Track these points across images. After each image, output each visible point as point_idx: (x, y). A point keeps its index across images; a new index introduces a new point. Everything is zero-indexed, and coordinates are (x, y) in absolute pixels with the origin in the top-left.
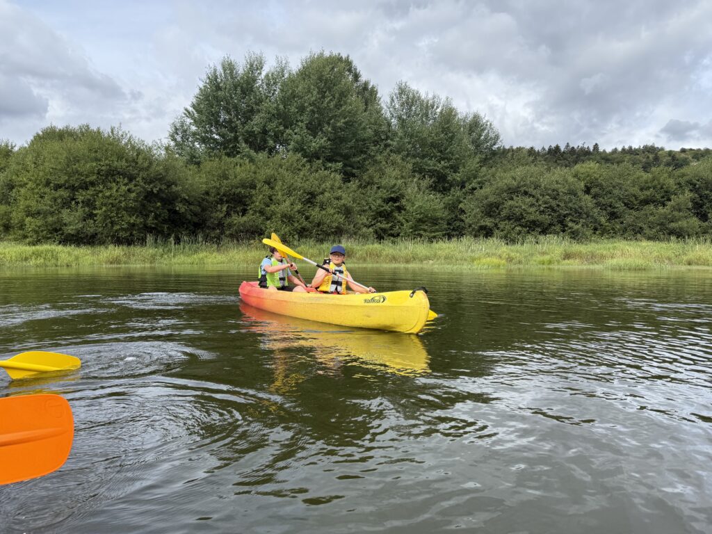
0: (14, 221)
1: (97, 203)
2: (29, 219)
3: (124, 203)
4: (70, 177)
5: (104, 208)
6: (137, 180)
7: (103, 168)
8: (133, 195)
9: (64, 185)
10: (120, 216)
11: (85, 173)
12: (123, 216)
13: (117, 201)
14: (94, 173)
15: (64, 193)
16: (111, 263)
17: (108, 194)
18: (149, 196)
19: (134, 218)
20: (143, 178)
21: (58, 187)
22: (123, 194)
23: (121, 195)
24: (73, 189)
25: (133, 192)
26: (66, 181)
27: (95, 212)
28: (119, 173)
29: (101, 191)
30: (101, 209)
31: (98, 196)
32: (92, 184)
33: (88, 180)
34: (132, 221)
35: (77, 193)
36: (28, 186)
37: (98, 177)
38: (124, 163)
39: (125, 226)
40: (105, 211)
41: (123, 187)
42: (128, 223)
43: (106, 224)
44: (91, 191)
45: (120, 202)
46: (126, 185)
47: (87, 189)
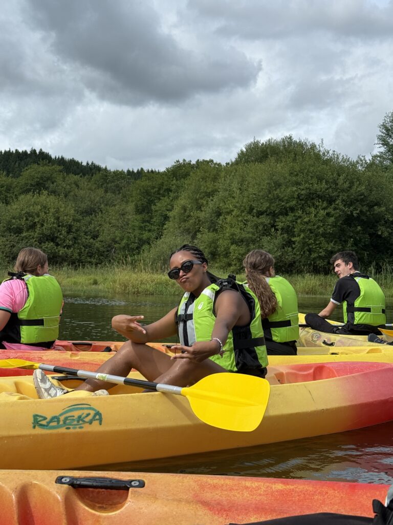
0: (221, 249)
1: (295, 230)
2: (233, 247)
3: (322, 229)
4: (271, 203)
5: (302, 235)
6: (337, 203)
7: (303, 192)
8: (332, 219)
9: (266, 212)
10: (318, 242)
11: (286, 198)
12: (320, 243)
13: (315, 227)
14: (294, 198)
15: (265, 220)
16: (307, 293)
17: (306, 220)
18: (349, 220)
19: (332, 244)
20: (343, 200)
21: (260, 214)
22: (321, 219)
23: (319, 220)
24: (274, 215)
25: (332, 216)
26: (268, 208)
27: (293, 239)
28: (319, 197)
29: (300, 217)
30: (300, 236)
31: (296, 222)
32: (292, 209)
33: (288, 205)
34: (330, 249)
35: (277, 220)
36: (234, 213)
37: (297, 203)
38: (324, 185)
39: (323, 254)
40: (303, 238)
41: (322, 212)
42: (326, 251)
43: (304, 252)
44: (290, 217)
45: (318, 228)
46: (324, 209)
47: (287, 215)
